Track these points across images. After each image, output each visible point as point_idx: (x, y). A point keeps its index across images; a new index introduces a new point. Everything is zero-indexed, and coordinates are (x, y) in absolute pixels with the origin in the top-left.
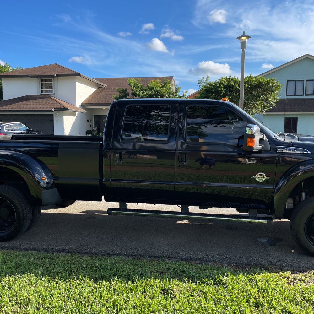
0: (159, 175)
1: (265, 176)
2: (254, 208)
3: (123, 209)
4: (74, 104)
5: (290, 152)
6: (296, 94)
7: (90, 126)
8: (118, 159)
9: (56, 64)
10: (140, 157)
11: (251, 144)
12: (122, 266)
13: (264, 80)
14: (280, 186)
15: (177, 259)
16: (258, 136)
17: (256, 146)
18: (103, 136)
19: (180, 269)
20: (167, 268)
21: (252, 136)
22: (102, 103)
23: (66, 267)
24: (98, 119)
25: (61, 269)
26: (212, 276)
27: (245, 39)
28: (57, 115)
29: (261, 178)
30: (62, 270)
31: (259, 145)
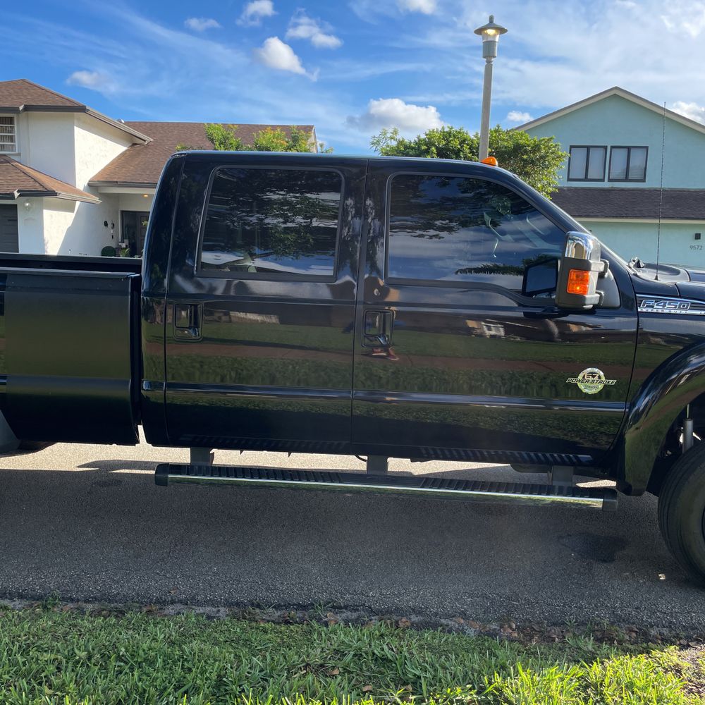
0: (294, 368)
1: (603, 379)
2: (563, 463)
3: (200, 468)
4: (70, 183)
5: (673, 312)
6: (589, 178)
7: (110, 237)
8: (188, 326)
9: (23, 80)
10: (239, 318)
11: (578, 288)
12: (201, 651)
13: (528, 140)
14: (641, 408)
15: (358, 610)
16: (597, 266)
17: (591, 293)
18: (143, 258)
19: (374, 654)
20: (337, 651)
21: (583, 266)
22: (141, 181)
23: (24, 664)
24: (131, 221)
25: (6, 668)
26: (472, 677)
27: (495, 36)
28: (26, 207)
29: (593, 382)
30: (9, 672)
31: (596, 293)
